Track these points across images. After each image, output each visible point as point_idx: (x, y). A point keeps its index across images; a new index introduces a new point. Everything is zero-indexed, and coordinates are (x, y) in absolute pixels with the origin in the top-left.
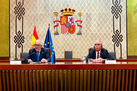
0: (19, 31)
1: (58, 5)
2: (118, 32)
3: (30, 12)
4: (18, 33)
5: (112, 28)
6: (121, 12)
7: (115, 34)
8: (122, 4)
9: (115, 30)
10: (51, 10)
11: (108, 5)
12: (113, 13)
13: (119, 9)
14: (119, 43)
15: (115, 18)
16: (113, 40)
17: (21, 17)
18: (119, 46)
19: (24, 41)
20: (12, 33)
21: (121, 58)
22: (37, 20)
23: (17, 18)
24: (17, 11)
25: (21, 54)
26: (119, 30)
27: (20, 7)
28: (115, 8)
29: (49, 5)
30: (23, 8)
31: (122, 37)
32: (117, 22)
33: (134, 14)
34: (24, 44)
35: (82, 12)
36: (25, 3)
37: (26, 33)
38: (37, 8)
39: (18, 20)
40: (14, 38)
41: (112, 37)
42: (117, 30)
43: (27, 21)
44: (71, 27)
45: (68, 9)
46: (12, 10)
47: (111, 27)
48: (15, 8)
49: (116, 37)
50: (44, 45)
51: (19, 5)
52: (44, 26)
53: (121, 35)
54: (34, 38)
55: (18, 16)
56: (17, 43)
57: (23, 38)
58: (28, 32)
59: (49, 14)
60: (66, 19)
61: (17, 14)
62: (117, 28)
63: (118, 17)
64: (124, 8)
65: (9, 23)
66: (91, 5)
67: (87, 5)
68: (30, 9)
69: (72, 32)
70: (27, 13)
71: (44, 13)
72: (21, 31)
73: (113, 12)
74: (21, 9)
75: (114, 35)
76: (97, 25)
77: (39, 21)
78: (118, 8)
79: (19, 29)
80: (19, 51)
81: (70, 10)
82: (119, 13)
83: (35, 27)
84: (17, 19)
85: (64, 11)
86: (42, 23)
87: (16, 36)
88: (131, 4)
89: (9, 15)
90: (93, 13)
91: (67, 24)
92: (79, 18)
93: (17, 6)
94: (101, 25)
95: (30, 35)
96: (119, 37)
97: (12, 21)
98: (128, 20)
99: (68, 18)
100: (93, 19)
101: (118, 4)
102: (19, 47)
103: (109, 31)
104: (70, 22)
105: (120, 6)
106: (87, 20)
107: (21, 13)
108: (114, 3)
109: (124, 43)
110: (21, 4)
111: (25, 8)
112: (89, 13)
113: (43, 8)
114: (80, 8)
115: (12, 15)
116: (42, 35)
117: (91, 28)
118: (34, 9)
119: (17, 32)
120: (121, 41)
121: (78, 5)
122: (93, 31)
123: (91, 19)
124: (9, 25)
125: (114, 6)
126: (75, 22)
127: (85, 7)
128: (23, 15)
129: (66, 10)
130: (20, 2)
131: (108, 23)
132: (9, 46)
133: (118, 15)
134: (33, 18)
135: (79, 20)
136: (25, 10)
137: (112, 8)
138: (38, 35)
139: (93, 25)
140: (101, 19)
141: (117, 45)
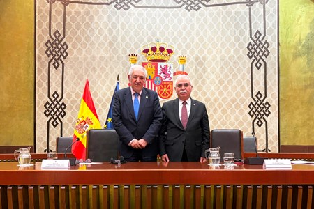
0: (56, 93)
1: (136, 40)
2: (261, 96)
3: (79, 51)
4: (53, 96)
5: (248, 89)
6: (266, 56)
7: (255, 100)
8: (268, 38)
9: (255, 93)
10: (124, 49)
11: (241, 40)
12: (250, 58)
13: (263, 50)
14: (262, 120)
15: (254, 68)
16: (249, 113)
17: (59, 62)
18: (264, 126)
19: (65, 114)
20: (39, 96)
21: (267, 149)
22: (94, 69)
23: (52, 63)
24: (51, 49)
25: (58, 139)
26: (263, 93)
27: (57, 42)
28: (255, 47)
29: (119, 39)
30: (65, 44)
31: (269, 106)
32: (259, 75)
33: (293, 60)
34: (64, 120)
35: (188, 54)
36: (68, 33)
37: (69, 96)
38: (93, 44)
39: (52, 69)
40: (45, 106)
41: (249, 106)
42: (259, 93)
43: (72, 71)
45: (158, 48)
46: (41, 47)
47: (246, 86)
48: (46, 44)
49: (257, 106)
50: (107, 122)
51: (55, 38)
52: (108, 83)
53: (267, 103)
54: (85, 105)
55: (54, 61)
56: (50, 116)
57: (63, 107)
58: (72, 96)
59: (118, 58)
60: (154, 69)
61: (51, 57)
62: (259, 87)
63: (261, 65)
64: (273, 47)
65: (33, 76)
66: (206, 40)
67: (197, 40)
68: (79, 46)
70: (73, 53)
71: (108, 55)
72: (59, 92)
73: (251, 54)
74: (60, 46)
75: (251, 103)
76: (217, 82)
77: (98, 71)
78: (261, 46)
79: (56, 87)
80: (55, 133)
81: (162, 49)
82: (264, 57)
83: (88, 82)
84: (52, 67)
85: (151, 52)
86: (103, 76)
87: (48, 103)
88: (289, 39)
89: (33, 59)
90: (210, 57)
91: (156, 79)
92: (181, 66)
93: (52, 39)
94: (226, 82)
95: (78, 100)
96: (262, 106)
97: (40, 71)
98: (281, 72)
100: (209, 70)
101: (260, 39)
102: (55, 126)
103: (243, 95)
104: (163, 75)
105: (266, 42)
106: (196, 71)
107: (59, 54)
108: (253, 36)
109: (272, 120)
110: (60, 35)
111: (68, 43)
112: (201, 57)
113: (106, 44)
114: (184, 47)
115: (40, 58)
116: (104, 100)
117: (204, 88)
118: (88, 46)
119: (52, 93)
120: (267, 116)
121: (180, 40)
122: (208, 94)
123: (204, 70)
124: (32, 79)
125: (253, 43)
126: (172, 76)
127: (192, 45)
128: (65, 58)
129: (154, 49)
130: (57, 31)
131: (239, 77)
132: (33, 122)
133: (261, 61)
134: (84, 64)
135: (181, 70)
136: (67, 47)
137: (248, 47)
138: (95, 102)
139: (208, 82)
140: (226, 70)
141: (257, 123)
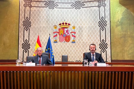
0: (26, 40)
1: (57, 20)
2: (104, 41)
3: (35, 24)
4: (25, 41)
5: (99, 38)
6: (106, 26)
7: (102, 43)
8: (106, 19)
9: (102, 40)
10: (52, 23)
11: (96, 20)
12: (100, 27)
13: (105, 24)
14: (104, 50)
15: (101, 30)
16: (100, 47)
17: (28, 28)
18: (105, 52)
19: (30, 48)
20: (20, 41)
21: (106, 61)
22: (41, 31)
23: (25, 29)
24: (25, 24)
25: (27, 57)
26: (105, 40)
27: (27, 21)
28: (102, 22)
29: (50, 20)
30: (30, 22)
31: (107, 45)
32: (103, 33)
33: (116, 27)
34: (29, 50)
35: (76, 25)
36: (31, 18)
37: (31, 41)
38: (40, 22)
39: (25, 31)
40: (22, 45)
41: (99, 45)
42: (103, 40)
43: (32, 32)
44: (67, 37)
45: (65, 23)
46: (21, 23)
47: (98, 37)
48: (23, 22)
49: (102, 45)
50: (46, 51)
51: (26, 20)
52: (46, 36)
53: (106, 44)
54: (38, 44)
55: (26, 28)
56: (24, 49)
57: (29, 45)
58: (33, 41)
59: (50, 27)
60: (63, 31)
61: (25, 26)
62: (103, 38)
63: (104, 29)
64: (108, 23)
65: (18, 33)
66: (83, 20)
67: (79, 20)
68: (35, 23)
69: (68, 41)
70: (33, 25)
71: (46, 26)
72: (28, 40)
73: (100, 25)
74: (28, 23)
75: (100, 44)
76: (87, 36)
77: (42, 32)
78: (104, 22)
79: (26, 38)
80: (26, 55)
81: (66, 24)
82: (105, 26)
83: (39, 36)
84: (25, 30)
85: (62, 25)
86: (44, 34)
87: (23, 44)
88: (114, 20)
89: (18, 27)
90: (84, 26)
91: (64, 35)
92: (73, 30)
93: (25, 20)
94: (90, 36)
95: (35, 43)
96: (104, 45)
97: (21, 32)
98: (111, 32)
99: (65, 30)
100: (84, 31)
101: (103, 19)
102: (26, 52)
103: (97, 41)
104: (66, 33)
105: (106, 21)
106: (79, 31)
107: (28, 25)
108: (100, 19)
109: (108, 50)
110: (28, 18)
111: (31, 21)
112: (81, 26)
113: (45, 22)
114: (74, 23)
115: (21, 27)
116: (44, 43)
117: (82, 38)
118: (39, 23)
119: (25, 40)
120: (106, 48)
121: (73, 20)
122: (84, 40)
123: (82, 31)
124: (18, 35)
125: (100, 21)
126: (70, 33)
127: (78, 22)
128: (30, 27)
129: (63, 24)
130: (27, 17)
131: (95, 34)
132: (18, 51)
133: (104, 28)
134: (37, 29)
135: (73, 31)
136: (31, 23)
137: (99, 23)
138: (41, 43)
139: (84, 36)
140: (91, 31)
141: (103, 51)
